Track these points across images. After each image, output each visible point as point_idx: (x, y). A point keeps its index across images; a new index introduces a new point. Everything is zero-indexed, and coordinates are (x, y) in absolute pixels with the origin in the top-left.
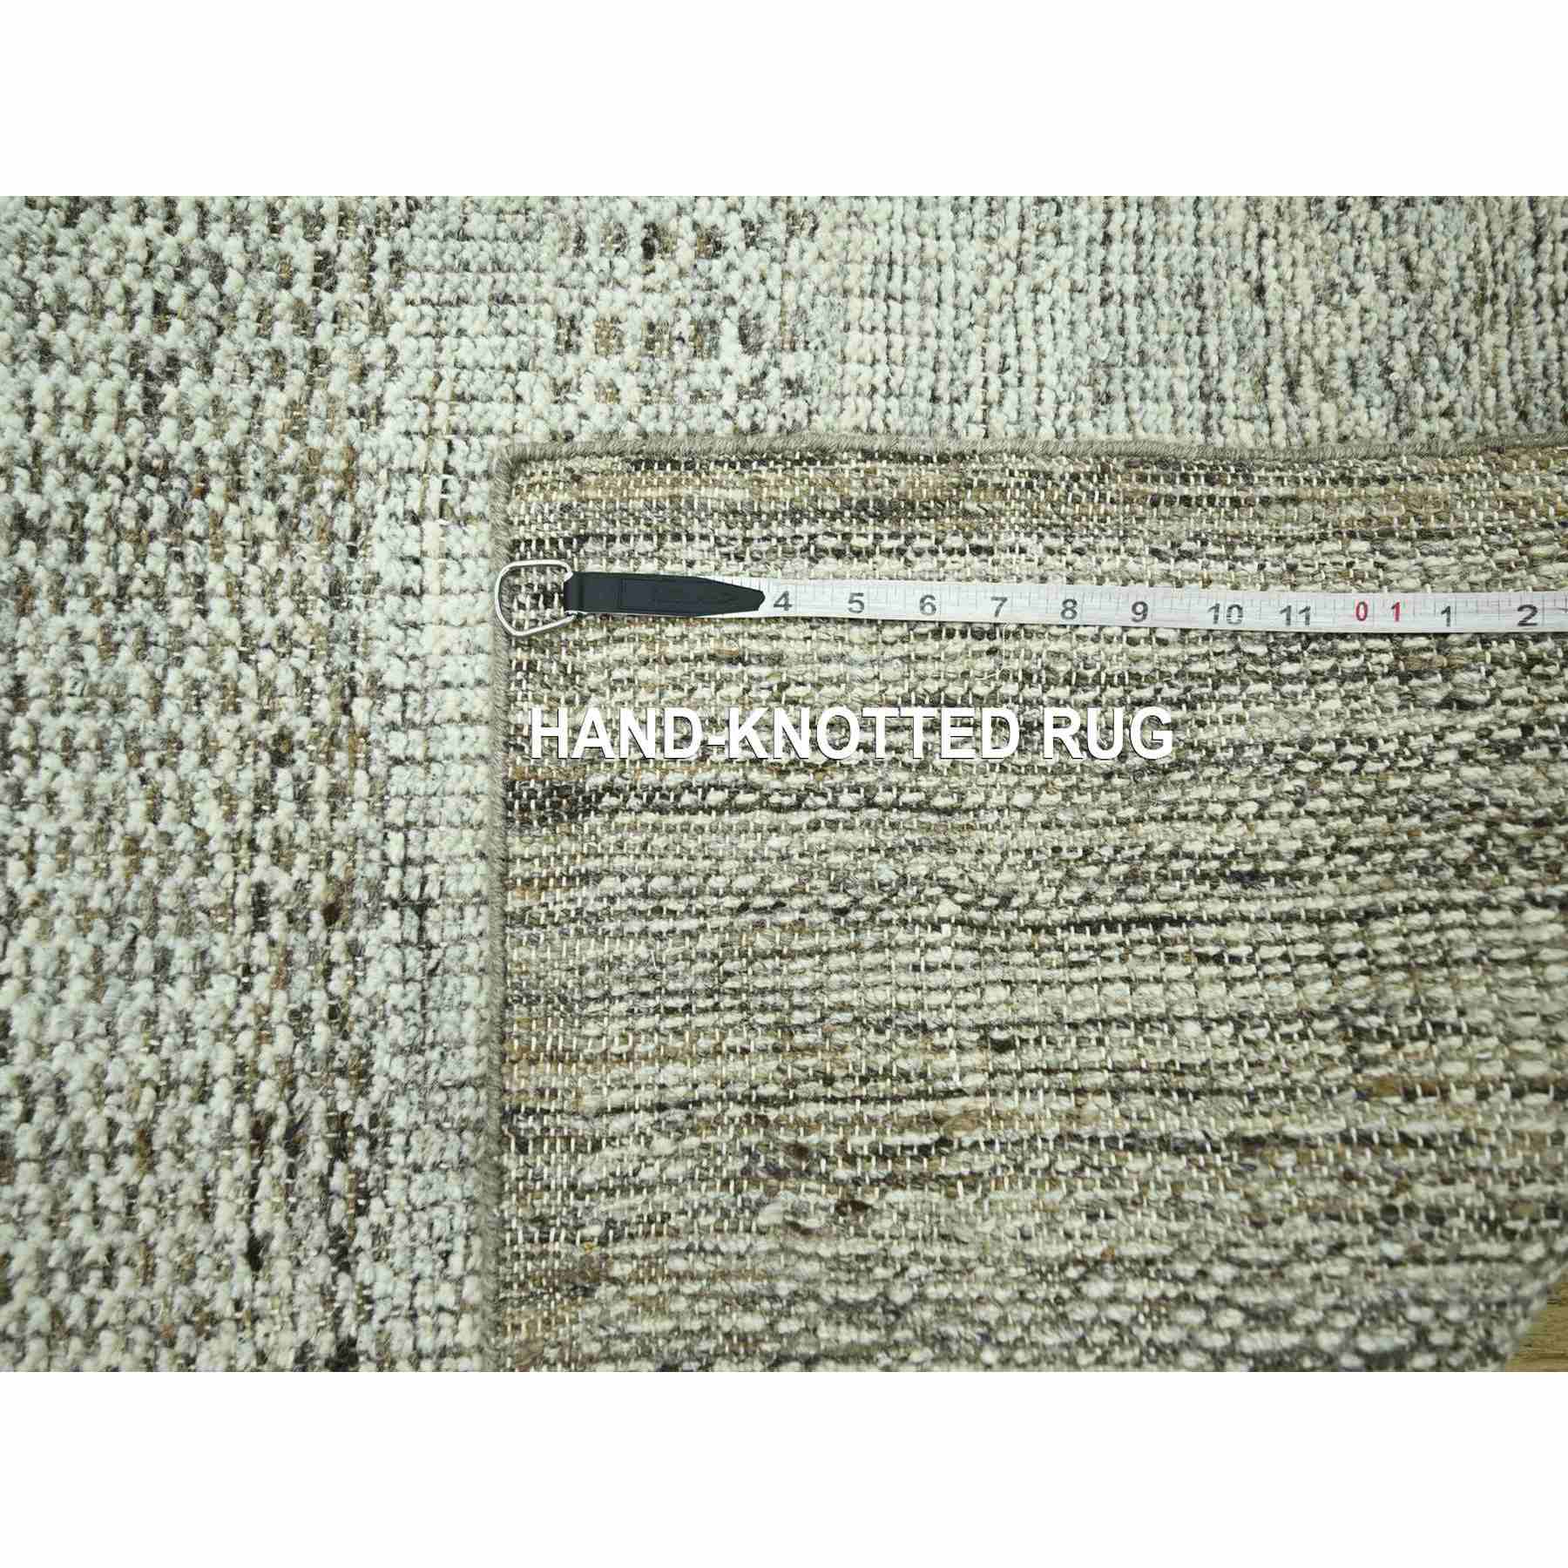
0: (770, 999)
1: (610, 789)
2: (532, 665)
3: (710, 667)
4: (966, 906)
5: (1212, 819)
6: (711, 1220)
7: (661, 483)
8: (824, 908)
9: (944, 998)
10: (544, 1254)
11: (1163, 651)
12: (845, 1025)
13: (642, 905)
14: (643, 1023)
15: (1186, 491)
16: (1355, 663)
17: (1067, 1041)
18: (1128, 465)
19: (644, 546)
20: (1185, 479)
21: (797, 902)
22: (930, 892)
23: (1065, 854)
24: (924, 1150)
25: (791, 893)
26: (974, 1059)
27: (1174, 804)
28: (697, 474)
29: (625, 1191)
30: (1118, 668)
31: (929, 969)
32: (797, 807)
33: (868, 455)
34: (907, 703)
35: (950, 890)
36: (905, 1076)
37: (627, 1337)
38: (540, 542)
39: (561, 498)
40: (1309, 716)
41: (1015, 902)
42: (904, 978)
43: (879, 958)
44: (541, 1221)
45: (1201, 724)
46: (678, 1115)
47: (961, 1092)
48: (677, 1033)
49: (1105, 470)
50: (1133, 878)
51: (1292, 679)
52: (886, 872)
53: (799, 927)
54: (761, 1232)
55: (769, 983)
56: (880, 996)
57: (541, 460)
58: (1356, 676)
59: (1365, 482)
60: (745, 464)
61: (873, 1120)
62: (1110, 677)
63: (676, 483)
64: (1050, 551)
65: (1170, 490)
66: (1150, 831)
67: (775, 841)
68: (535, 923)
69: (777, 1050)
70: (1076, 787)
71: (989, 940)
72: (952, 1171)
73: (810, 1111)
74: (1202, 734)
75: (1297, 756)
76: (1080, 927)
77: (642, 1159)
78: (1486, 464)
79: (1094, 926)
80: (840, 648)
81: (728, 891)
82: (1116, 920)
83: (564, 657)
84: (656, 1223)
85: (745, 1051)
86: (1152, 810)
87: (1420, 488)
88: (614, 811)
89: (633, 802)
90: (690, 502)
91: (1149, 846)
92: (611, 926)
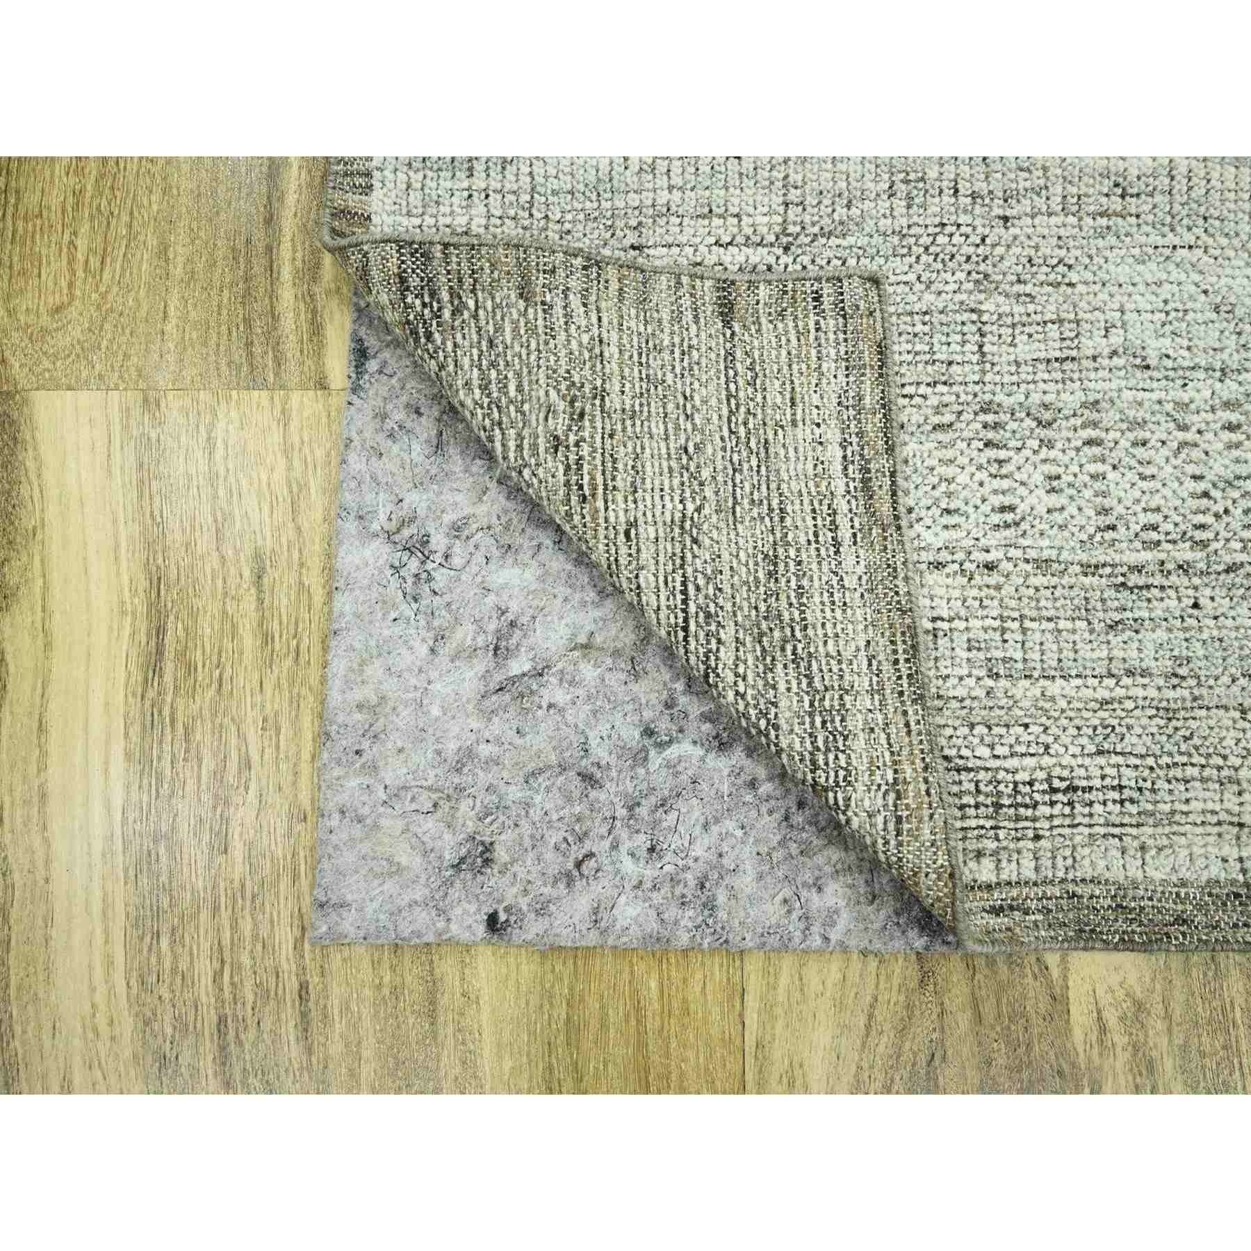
0: (646, 409)
1: (733, 334)
2: (785, 292)
3: (789, 389)
4: (692, 518)
5: (737, 666)
6: (552, 363)
7: (872, 359)
8: (687, 440)
9: (649, 503)
10: (538, 271)
11: (821, 644)
12: (635, 448)
13: (685, 344)
14: (635, 339)
15: (902, 661)
16: (821, 762)
17: (631, 572)
18: (909, 627)
19: (842, 349)
20: (907, 661)
21: (689, 426)
22: (697, 498)
23: (719, 576)
24: (581, 487)
25: (694, 425)
26: (622, 519)
27: (744, 645)
28: (877, 379)
29: (565, 315)
30: (808, 615)
31: (662, 497)
32: (731, 432)
33: (893, 474)
34: (781, 495)
35: (699, 510)
36: (613, 479)
37: (503, 319)
38: (842, 294)
39: (862, 304)
40: (792, 730)
41: (695, 547)
42: (657, 482)
43: (666, 470)
44: (553, 271)
45: (785, 666)
46: (597, 351)
47: (606, 509)
48: (631, 357)
49: (904, 612)
50: (708, 615)
51: (813, 723)
52: (706, 474)
53: (677, 428)
54: (547, 392)
55: (653, 410)
56: (648, 468)
57: (879, 296)
58: (813, 762)
59: (926, 781)
60: (884, 406)
61: (594, 458)
62: (804, 612)
63: (872, 367)
64: (860, 578)
65: (900, 651)
66: (731, 629)
67: (715, 417)
68: (677, 289)
69: (623, 410)
70: (749, 590)
71: (677, 530)
72: (573, 503)
73: (599, 425)
74: (780, 666)
75: (768, 720)
76: (684, 584)
77: (579, 327)
78: (942, 866)
79: (684, 592)
80: (802, 458)
81: (693, 390)
82: (687, 605)
83: (790, 310)
84: (551, 331)
85: (623, 392)
86: (741, 632)
87: (926, 819)
88: (724, 335)
89: (728, 345)
90: (863, 375)
91: (723, 627)
92: (676, 328)
